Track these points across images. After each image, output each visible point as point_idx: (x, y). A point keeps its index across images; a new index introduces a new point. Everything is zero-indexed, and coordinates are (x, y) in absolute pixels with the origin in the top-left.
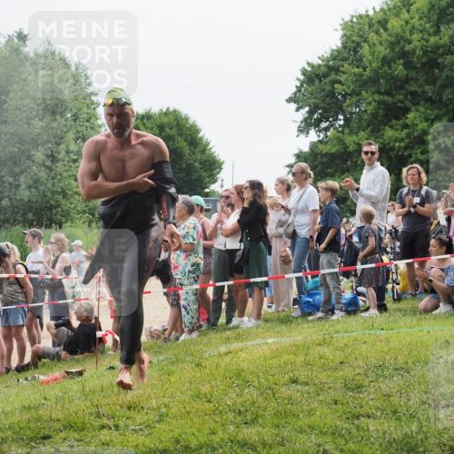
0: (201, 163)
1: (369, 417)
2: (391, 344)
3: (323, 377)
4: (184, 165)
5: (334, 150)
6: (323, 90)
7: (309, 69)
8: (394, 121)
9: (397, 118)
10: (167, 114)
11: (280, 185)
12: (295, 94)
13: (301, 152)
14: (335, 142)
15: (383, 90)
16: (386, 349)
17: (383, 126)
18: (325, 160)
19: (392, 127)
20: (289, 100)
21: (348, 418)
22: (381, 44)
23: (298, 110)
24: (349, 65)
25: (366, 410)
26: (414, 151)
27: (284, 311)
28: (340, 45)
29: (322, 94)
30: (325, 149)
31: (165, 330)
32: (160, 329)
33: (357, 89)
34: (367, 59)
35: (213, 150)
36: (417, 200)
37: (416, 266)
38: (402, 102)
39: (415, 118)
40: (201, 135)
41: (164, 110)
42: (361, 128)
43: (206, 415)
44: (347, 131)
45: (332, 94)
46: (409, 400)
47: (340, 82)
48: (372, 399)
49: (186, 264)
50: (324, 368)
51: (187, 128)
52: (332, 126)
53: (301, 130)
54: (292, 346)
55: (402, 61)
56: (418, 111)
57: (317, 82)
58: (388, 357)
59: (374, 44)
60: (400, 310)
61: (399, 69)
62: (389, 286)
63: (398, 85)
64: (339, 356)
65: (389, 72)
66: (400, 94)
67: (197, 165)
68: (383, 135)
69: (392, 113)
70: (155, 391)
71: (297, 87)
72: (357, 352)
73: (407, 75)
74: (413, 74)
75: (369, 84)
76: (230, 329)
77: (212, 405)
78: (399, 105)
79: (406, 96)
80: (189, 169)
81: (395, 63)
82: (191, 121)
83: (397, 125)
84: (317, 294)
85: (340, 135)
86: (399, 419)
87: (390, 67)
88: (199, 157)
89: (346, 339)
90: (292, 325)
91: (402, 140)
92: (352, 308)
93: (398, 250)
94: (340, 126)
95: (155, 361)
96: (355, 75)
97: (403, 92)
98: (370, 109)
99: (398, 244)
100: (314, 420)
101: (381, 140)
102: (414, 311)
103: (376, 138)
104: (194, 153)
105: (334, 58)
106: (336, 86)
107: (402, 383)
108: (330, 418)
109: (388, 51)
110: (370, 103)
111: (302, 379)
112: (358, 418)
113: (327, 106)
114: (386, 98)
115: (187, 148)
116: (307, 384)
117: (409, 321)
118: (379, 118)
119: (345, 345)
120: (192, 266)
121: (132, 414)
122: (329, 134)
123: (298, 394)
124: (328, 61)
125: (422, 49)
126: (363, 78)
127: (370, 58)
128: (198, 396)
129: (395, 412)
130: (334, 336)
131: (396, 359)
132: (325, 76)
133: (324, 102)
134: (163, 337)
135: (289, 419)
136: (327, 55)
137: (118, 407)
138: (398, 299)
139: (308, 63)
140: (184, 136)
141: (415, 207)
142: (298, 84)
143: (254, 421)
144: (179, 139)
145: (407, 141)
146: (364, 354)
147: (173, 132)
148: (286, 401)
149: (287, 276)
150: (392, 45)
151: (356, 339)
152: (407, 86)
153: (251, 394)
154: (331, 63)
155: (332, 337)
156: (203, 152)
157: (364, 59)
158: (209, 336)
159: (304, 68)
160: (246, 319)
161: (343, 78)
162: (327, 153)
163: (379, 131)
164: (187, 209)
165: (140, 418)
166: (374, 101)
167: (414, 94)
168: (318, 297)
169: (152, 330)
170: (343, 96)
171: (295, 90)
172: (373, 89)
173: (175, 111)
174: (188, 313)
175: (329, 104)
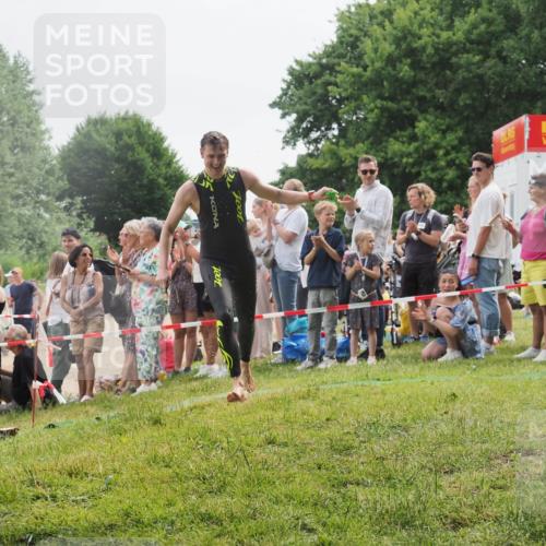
0: (166, 179)
1: (358, 484)
2: (387, 398)
3: (306, 436)
4: (145, 181)
5: (326, 166)
6: (314, 93)
7: (297, 68)
8: (398, 133)
9: (402, 128)
10: (124, 119)
11: (258, 207)
12: (281, 97)
13: (287, 167)
14: (327, 156)
15: (387, 95)
16: (381, 403)
17: (385, 138)
18: (315, 177)
19: (396, 139)
20: (274, 105)
21: (333, 486)
22: (385, 39)
23: (283, 116)
24: (346, 62)
25: (355, 475)
26: (423, 168)
27: (262, 357)
28: (335, 40)
29: (314, 98)
30: (315, 164)
31: (118, 381)
32: (113, 379)
33: (356, 92)
34: (369, 57)
35: (180, 163)
36: (421, 226)
37: (420, 303)
38: (408, 110)
39: (427, 128)
40: (166, 144)
41: (122, 114)
42: (359, 140)
43: (163, 482)
44: (342, 142)
45: (324, 98)
46: (406, 463)
47: (336, 85)
48: (362, 463)
49: (150, 301)
50: (307, 426)
51: (150, 136)
52: (324, 136)
53: (286, 142)
54: (269, 400)
55: (409, 61)
56: (425, 119)
57: (306, 83)
58: (383, 413)
59: (377, 40)
60: (400, 357)
61: (405, 70)
62: (388, 329)
63: (403, 89)
64: (326, 411)
65: (393, 73)
66: (406, 100)
67: (161, 181)
68: (386, 147)
69: (395, 122)
70: (103, 454)
71: (282, 89)
72: (346, 406)
73: (415, 76)
74: (422, 75)
75: (369, 87)
76: (196, 379)
77: (171, 471)
78: (405, 112)
79: (412, 102)
80: (152, 186)
81: (401, 62)
82: (154, 128)
83: (402, 136)
84: (302, 337)
85: (334, 147)
86: (394, 486)
87: (394, 67)
88: (164, 171)
89: (335, 391)
90: (271, 374)
91: (409, 155)
92: (343, 354)
93: (398, 285)
94: (334, 136)
95: (104, 417)
96: (353, 76)
97: (409, 97)
98: (372, 117)
99: (399, 278)
100: (293, 487)
101: (382, 154)
102: (416, 358)
103: (377, 151)
104: (158, 166)
105: (327, 54)
106: (330, 88)
107: (399, 443)
108: (312, 486)
109: (394, 47)
110: (372, 111)
111: (281, 439)
112: (345, 485)
113: (318, 114)
114: (390, 104)
115: (150, 160)
116: (286, 445)
117: (410, 369)
118: (381, 128)
119: (334, 398)
120: (157, 304)
121: (73, 482)
122: (320, 146)
123: (275, 457)
124: (320, 59)
125: (433, 46)
126: (363, 79)
127: (373, 55)
128: (154, 460)
129: (389, 478)
130: (321, 387)
131: (392, 415)
132: (317, 76)
133: (315, 107)
134: (116, 388)
135: (262, 488)
136: (320, 50)
137: (56, 474)
138: (398, 344)
139: (297, 61)
140: (146, 146)
141: (418, 233)
142: (284, 86)
143: (221, 489)
144: (139, 149)
145: (416, 156)
146: (355, 409)
147: (133, 140)
148: (260, 467)
149: (266, 316)
150: (398, 41)
151: (346, 392)
152: (414, 90)
153: (217, 457)
154: (324, 61)
155: (318, 389)
156: (169, 164)
157: (365, 57)
158: (170, 388)
159: (291, 67)
160: (216, 367)
161: (339, 79)
162: (318, 169)
163: (381, 143)
164: (154, 234)
165: (82, 486)
166: (376, 107)
167: (422, 99)
168: (303, 341)
169: (102, 380)
170: (338, 101)
171: (280, 92)
172: (374, 93)
173: (135, 115)
174: (146, 360)
175: (320, 111)
